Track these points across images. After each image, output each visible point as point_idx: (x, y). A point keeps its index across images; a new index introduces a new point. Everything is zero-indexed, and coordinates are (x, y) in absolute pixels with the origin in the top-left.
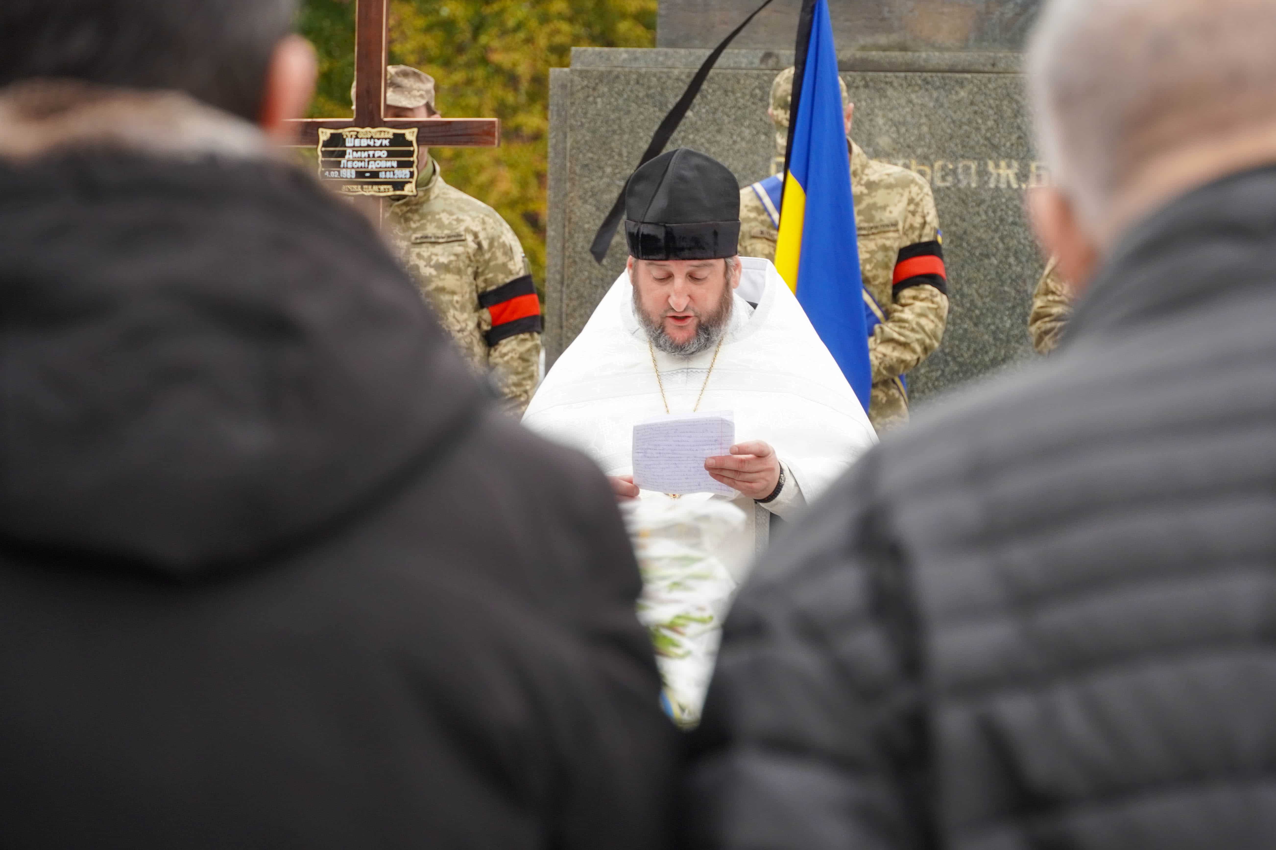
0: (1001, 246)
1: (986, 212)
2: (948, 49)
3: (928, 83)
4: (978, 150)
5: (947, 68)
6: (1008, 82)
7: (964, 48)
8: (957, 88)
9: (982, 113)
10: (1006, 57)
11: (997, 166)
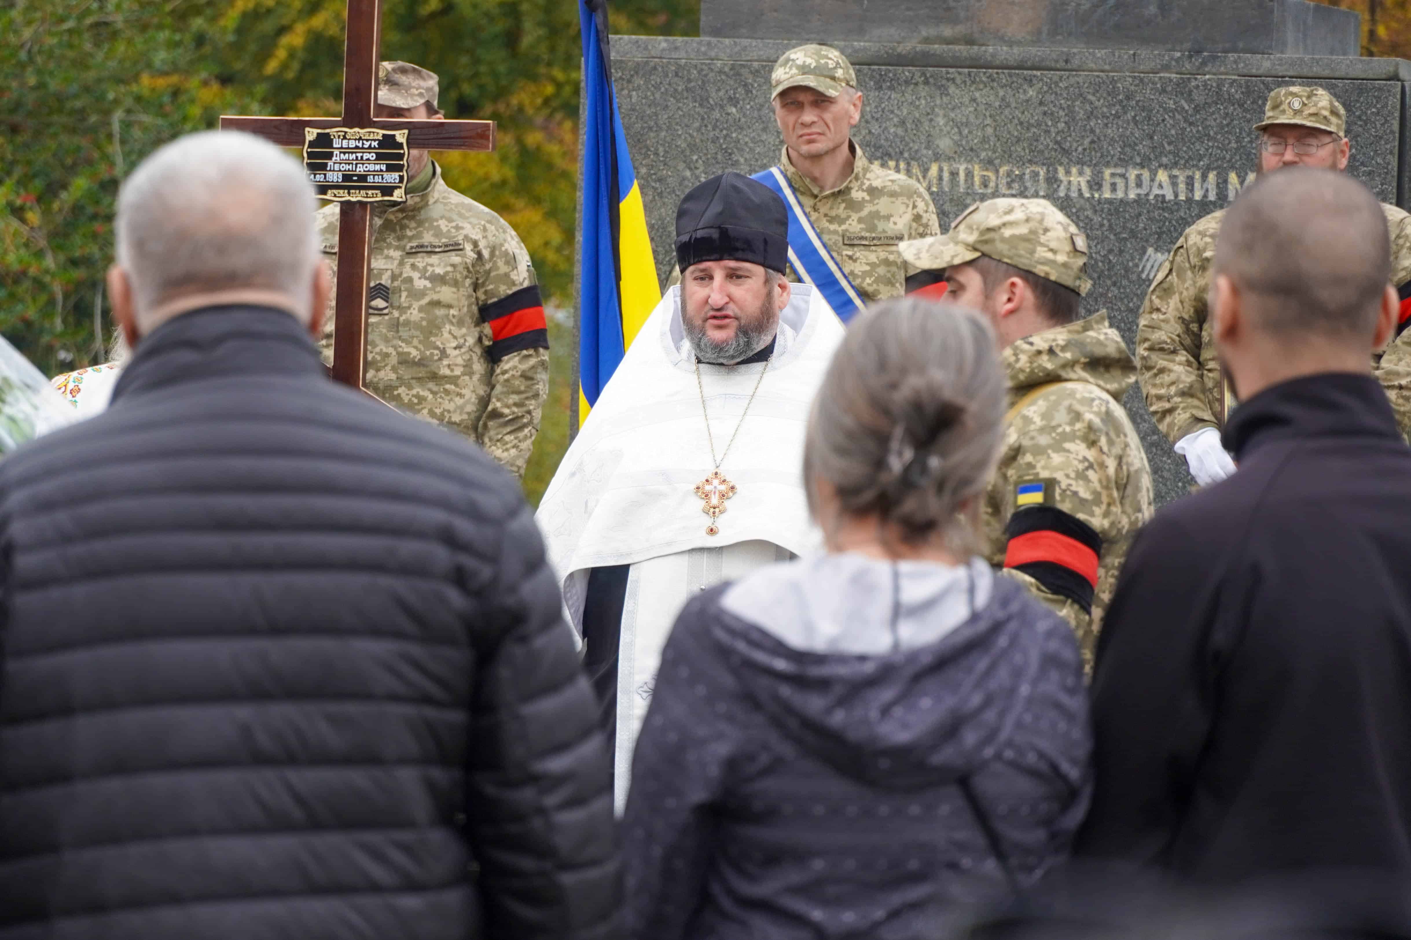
2: (1019, 43)
3: (993, 80)
4: (1046, 155)
5: (1015, 64)
6: (1080, 80)
7: (1037, 41)
8: (1025, 87)
9: (1052, 114)
10: (1080, 52)
11: (1068, 173)
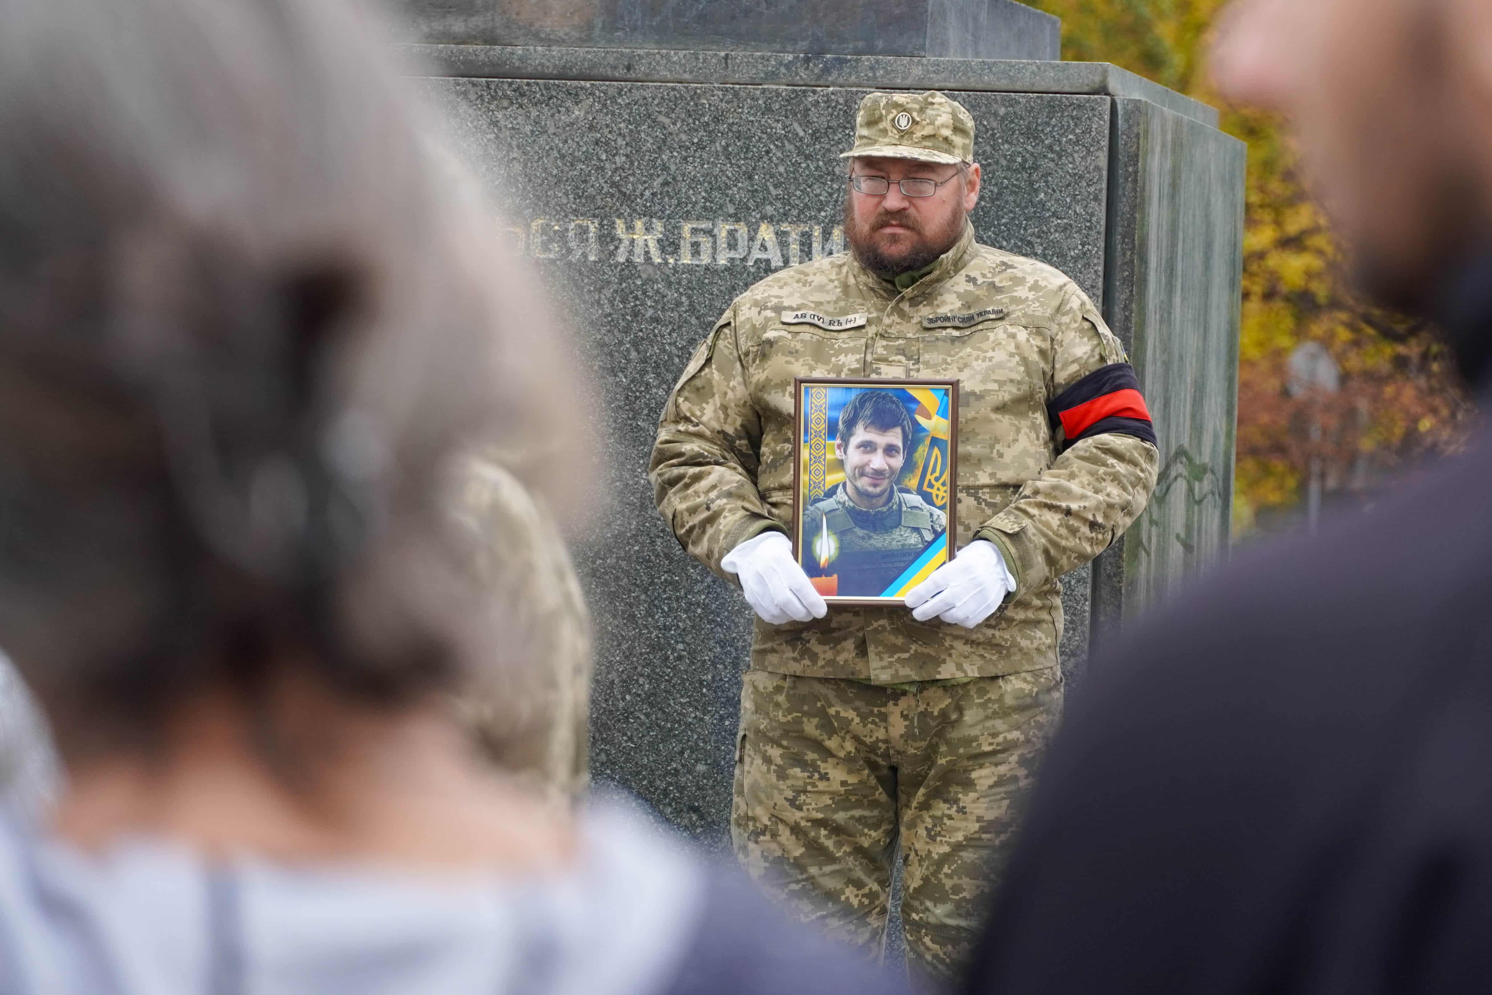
0: (634, 355)
1: (611, 302)
2: (560, 42)
3: (522, 95)
4: (599, 203)
5: (555, 72)
6: (647, 94)
7: (587, 40)
8: (569, 104)
9: (607, 143)
10: (648, 54)
11: (630, 228)
